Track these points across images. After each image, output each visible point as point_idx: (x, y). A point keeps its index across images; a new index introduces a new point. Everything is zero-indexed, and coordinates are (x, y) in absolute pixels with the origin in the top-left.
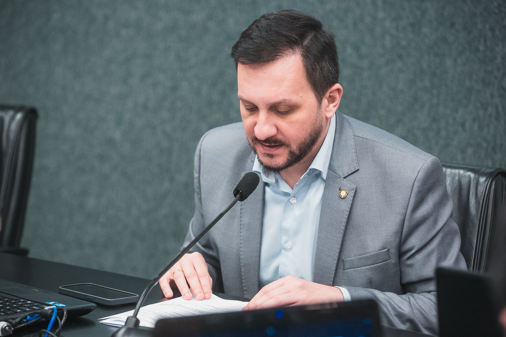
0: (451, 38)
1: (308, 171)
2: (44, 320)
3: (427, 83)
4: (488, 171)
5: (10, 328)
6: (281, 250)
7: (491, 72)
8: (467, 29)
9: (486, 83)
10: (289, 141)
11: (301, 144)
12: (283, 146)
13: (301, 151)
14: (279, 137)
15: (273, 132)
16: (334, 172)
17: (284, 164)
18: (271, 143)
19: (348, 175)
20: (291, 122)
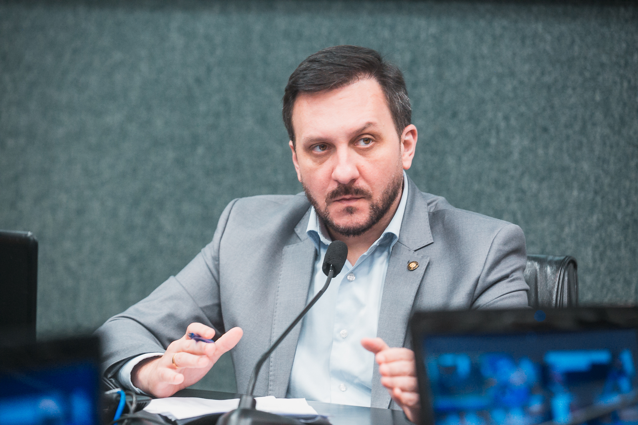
0: (453, 131)
1: (382, 237)
6: (333, 342)
7: (506, 171)
8: (473, 118)
9: (499, 185)
10: (372, 188)
11: (385, 193)
12: (363, 200)
13: (384, 204)
14: (361, 184)
15: (357, 173)
16: (403, 243)
17: (366, 223)
18: (352, 194)
19: (419, 248)
20: (376, 161)
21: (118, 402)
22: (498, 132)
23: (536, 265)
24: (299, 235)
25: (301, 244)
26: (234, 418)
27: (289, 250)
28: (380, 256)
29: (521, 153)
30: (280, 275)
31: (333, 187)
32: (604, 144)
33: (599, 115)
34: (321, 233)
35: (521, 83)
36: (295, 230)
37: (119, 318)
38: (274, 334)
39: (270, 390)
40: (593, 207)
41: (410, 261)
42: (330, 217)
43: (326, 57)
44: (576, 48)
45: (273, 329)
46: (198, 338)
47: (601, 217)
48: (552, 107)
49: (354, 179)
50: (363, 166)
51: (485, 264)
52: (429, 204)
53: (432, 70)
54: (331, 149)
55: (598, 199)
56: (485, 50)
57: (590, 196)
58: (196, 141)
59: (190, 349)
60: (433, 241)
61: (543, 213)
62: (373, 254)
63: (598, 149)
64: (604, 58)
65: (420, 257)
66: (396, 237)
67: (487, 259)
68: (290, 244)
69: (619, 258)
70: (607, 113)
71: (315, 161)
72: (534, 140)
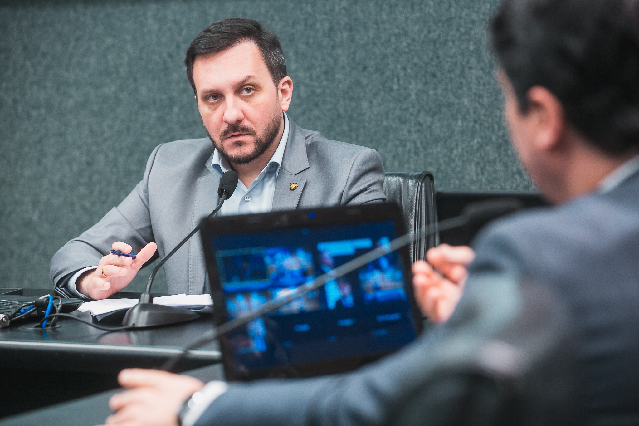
0: (365, 81)
1: (268, 165)
2: (37, 314)
3: (345, 128)
4: (416, 173)
5: (7, 320)
7: (406, 109)
8: (379, 70)
9: (402, 121)
10: (255, 126)
11: (267, 130)
12: (249, 135)
13: (266, 139)
14: (246, 123)
15: (242, 115)
16: (286, 169)
17: (252, 153)
18: (239, 131)
19: (299, 172)
20: (257, 105)
21: (48, 304)
22: (398, 80)
23: (401, 180)
24: (209, 169)
25: (210, 175)
26: (136, 311)
27: (202, 180)
28: (268, 181)
29: (417, 95)
30: (195, 201)
31: (225, 127)
32: (479, 83)
33: (473, 61)
34: (222, 165)
35: (413, 40)
36: (206, 165)
37: (73, 242)
38: (191, 246)
39: (190, 290)
40: (474, 133)
41: (292, 183)
42: (226, 151)
43: (216, 27)
44: (453, 10)
45: (190, 242)
46: (119, 253)
47: (480, 140)
48: (438, 58)
49: (240, 120)
50: (246, 110)
51: (347, 181)
52: (306, 138)
53: (345, 35)
54: (222, 98)
55: (477, 126)
56: (385, 17)
57: (471, 124)
58: (172, 102)
59: (114, 262)
60: (309, 166)
61: (436, 141)
62: (263, 179)
63: (474, 87)
64: (474, 17)
65: (299, 179)
66: (279, 165)
67: (348, 177)
68: (202, 176)
69: (495, 171)
70: (479, 59)
71: (210, 108)
72: (426, 84)
